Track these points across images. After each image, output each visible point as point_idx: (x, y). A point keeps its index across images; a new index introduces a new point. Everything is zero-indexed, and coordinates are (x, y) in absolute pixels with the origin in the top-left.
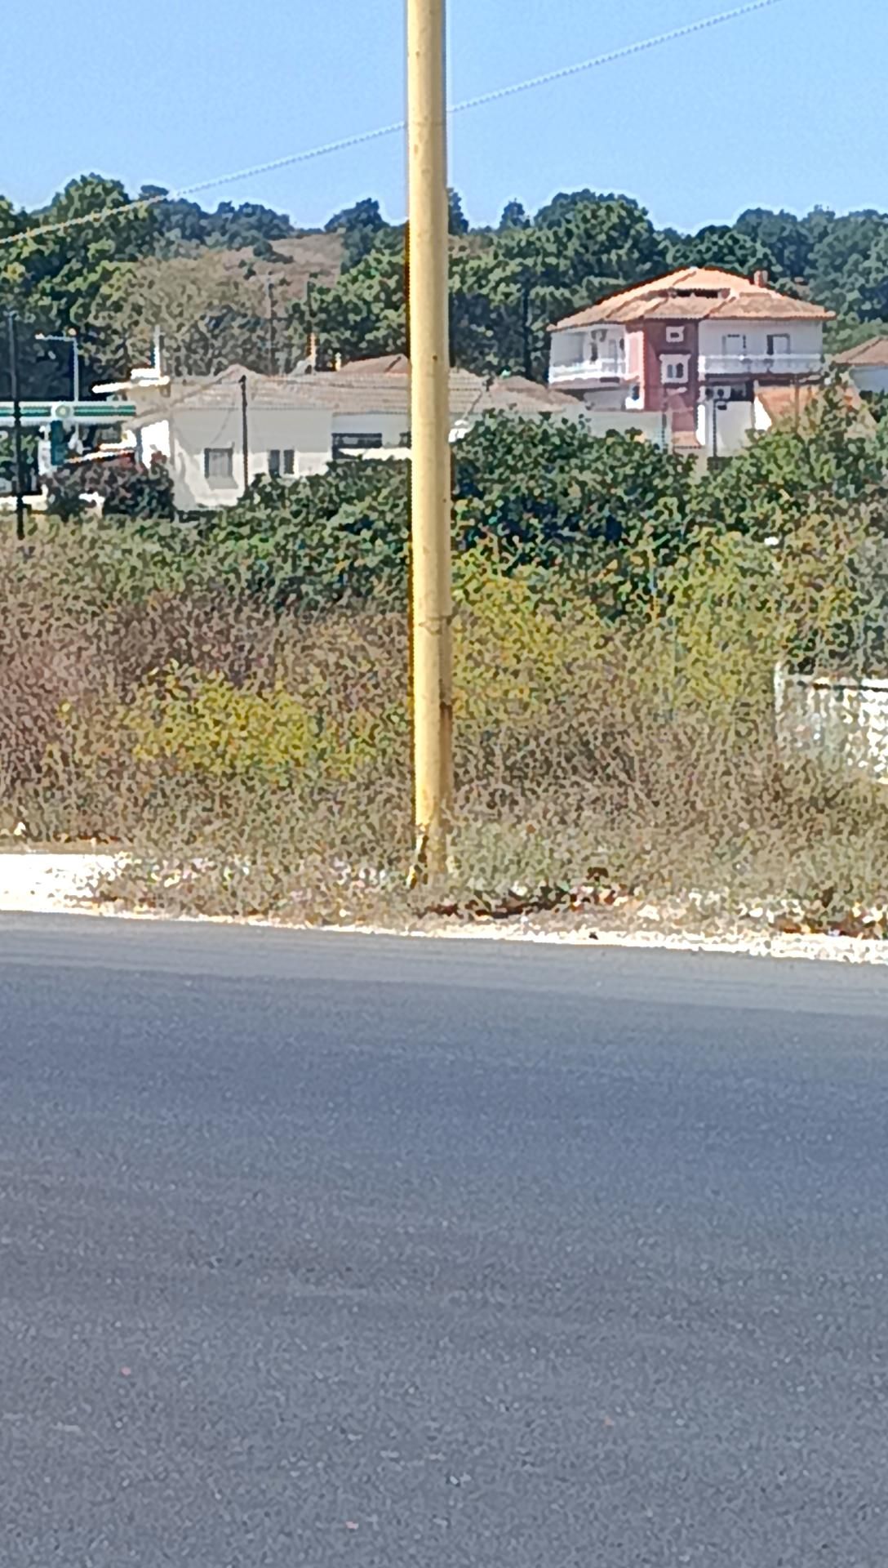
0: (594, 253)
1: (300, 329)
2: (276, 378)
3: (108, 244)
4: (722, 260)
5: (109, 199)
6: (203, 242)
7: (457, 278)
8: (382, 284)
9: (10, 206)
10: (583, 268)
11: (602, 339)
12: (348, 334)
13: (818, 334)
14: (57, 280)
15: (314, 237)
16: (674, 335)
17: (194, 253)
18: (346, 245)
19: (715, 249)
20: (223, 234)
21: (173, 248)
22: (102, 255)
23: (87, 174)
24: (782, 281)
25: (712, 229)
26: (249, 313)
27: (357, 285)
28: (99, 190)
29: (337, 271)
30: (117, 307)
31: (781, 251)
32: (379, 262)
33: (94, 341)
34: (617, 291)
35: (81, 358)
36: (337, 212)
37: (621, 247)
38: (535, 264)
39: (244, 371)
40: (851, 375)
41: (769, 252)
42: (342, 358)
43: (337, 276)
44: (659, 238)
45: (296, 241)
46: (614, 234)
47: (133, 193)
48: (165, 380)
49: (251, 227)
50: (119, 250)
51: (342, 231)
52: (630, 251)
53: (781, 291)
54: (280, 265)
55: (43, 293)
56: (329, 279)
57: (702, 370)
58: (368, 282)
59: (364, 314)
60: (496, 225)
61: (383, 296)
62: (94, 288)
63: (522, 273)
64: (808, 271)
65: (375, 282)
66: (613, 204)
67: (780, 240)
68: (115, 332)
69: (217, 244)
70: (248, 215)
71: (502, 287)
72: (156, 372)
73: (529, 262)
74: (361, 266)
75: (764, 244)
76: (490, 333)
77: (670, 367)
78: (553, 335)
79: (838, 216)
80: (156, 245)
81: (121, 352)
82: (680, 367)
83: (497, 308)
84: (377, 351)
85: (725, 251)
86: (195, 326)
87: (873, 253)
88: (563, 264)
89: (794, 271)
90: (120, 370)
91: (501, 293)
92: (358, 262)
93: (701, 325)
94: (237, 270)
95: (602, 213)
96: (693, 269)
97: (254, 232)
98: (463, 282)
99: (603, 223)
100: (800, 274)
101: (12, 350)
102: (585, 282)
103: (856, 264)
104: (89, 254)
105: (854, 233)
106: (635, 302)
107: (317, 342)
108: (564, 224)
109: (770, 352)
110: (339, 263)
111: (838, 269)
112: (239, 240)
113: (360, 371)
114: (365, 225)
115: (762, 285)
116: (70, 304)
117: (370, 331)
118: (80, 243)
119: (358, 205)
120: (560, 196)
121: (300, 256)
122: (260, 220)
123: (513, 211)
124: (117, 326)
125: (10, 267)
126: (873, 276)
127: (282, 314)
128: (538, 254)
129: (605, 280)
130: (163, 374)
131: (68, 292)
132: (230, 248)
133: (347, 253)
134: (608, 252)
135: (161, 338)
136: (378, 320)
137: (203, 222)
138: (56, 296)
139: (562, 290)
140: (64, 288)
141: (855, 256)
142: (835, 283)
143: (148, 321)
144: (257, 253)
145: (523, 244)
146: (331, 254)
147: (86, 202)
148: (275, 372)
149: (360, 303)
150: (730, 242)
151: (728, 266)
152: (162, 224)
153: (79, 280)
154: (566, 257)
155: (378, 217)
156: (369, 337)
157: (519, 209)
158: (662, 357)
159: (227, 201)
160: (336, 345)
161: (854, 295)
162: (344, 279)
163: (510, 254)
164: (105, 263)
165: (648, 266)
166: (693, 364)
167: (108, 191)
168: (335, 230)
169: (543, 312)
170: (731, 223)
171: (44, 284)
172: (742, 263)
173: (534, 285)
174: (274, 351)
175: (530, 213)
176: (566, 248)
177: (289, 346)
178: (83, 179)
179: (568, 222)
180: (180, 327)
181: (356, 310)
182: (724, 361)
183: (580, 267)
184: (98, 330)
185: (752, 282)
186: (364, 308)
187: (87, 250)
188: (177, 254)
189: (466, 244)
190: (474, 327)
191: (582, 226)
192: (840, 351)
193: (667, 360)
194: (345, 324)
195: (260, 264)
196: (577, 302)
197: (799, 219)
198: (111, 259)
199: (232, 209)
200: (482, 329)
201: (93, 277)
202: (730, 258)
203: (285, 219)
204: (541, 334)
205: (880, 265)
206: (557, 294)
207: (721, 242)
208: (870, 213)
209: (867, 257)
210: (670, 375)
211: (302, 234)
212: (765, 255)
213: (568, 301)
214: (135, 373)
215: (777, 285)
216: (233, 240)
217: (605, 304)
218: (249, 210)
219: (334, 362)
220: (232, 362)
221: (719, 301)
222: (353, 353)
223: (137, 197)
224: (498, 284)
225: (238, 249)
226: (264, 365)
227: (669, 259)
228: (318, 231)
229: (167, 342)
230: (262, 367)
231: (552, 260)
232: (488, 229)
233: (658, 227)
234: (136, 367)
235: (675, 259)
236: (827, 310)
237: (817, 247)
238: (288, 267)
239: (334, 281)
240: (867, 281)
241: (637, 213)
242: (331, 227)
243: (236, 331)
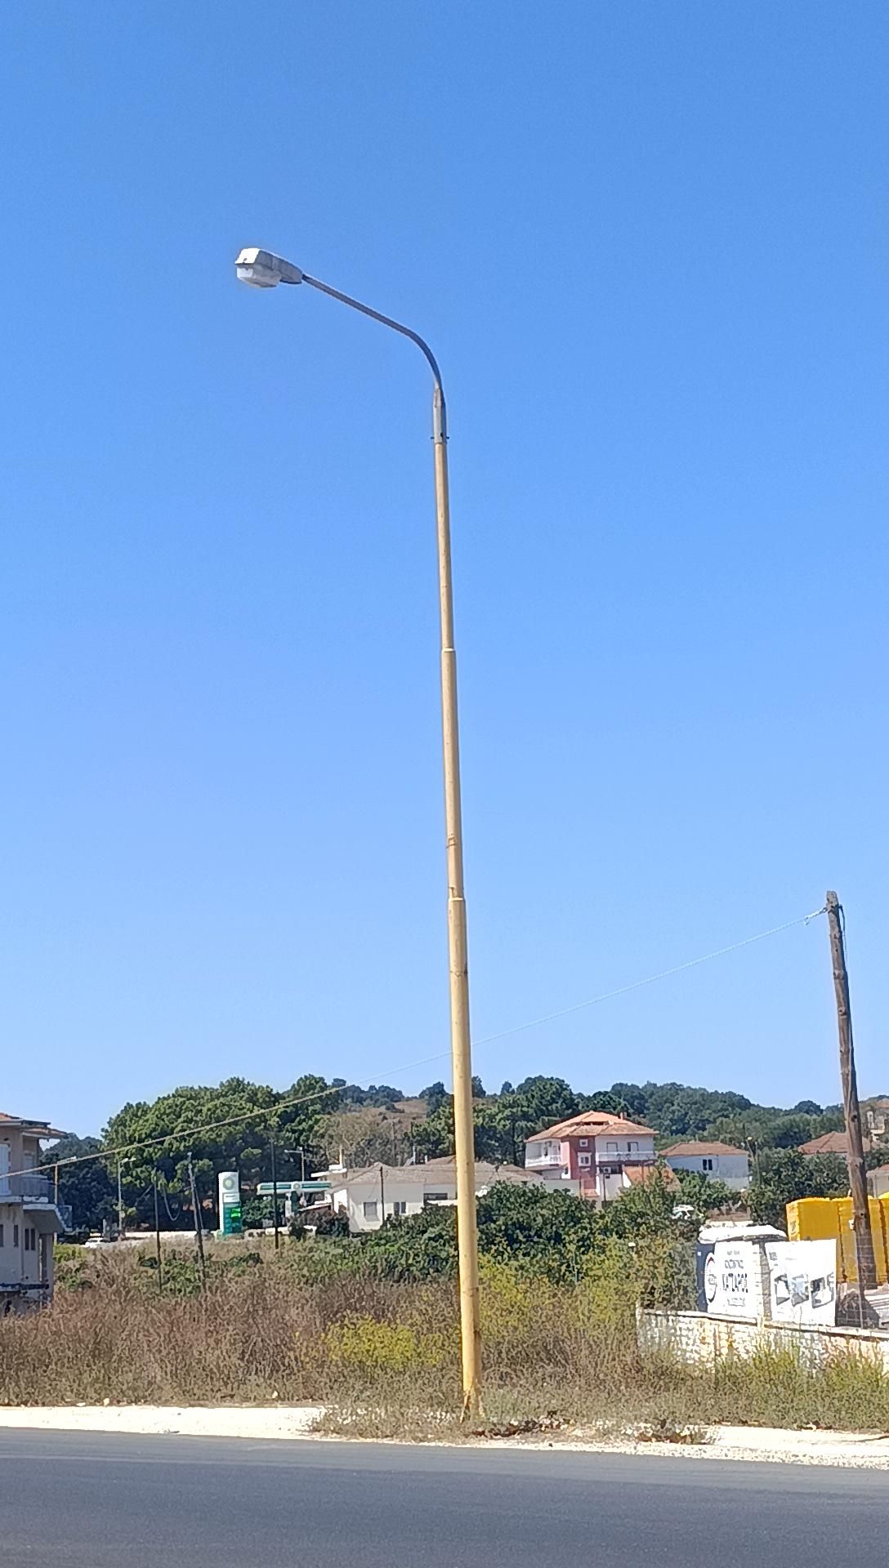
0: (544, 1106)
1: (408, 1144)
2: (396, 1168)
3: (318, 1107)
4: (604, 1108)
5: (318, 1086)
6: (362, 1104)
7: (481, 1118)
8: (445, 1122)
9: (272, 1090)
10: (540, 1112)
11: (550, 1146)
12: (430, 1146)
13: (651, 1142)
14: (293, 1124)
15: (414, 1100)
16: (584, 1143)
17: (358, 1109)
18: (429, 1104)
19: (602, 1102)
20: (372, 1100)
21: (349, 1107)
22: (315, 1112)
23: (307, 1075)
24: (633, 1117)
25: (600, 1093)
26: (384, 1137)
27: (434, 1123)
28: (313, 1082)
29: (425, 1116)
30: (322, 1136)
31: (633, 1102)
32: (444, 1112)
33: (311, 1152)
34: (556, 1123)
35: (305, 1160)
36: (425, 1089)
37: (557, 1103)
38: (517, 1111)
39: (381, 1164)
40: (668, 1161)
41: (626, 1103)
42: (428, 1158)
43: (425, 1119)
44: (575, 1097)
45: (405, 1103)
46: (554, 1096)
47: (329, 1082)
48: (345, 1170)
49: (384, 1096)
50: (323, 1110)
51: (427, 1097)
52: (562, 1105)
53: (633, 1122)
54: (398, 1114)
55: (287, 1131)
56: (420, 1120)
57: (597, 1160)
58: (439, 1121)
59: (437, 1137)
60: (499, 1093)
61: (446, 1128)
62: (311, 1127)
63: (511, 1115)
64: (646, 1112)
65: (443, 1121)
66: (553, 1082)
67: (632, 1097)
68: (321, 1148)
69: (369, 1105)
70: (383, 1091)
71: (502, 1122)
72: (341, 1166)
73: (515, 1110)
74: (436, 1114)
75: (624, 1100)
76: (497, 1144)
77: (582, 1158)
78: (527, 1145)
79: (658, 1085)
80: (340, 1106)
81: (324, 1157)
82: (587, 1158)
83: (500, 1132)
84: (444, 1154)
85: (607, 1103)
86: (358, 1143)
87: (675, 1103)
88: (531, 1111)
89: (639, 1111)
90: (324, 1166)
91: (501, 1125)
92: (435, 1112)
93: (596, 1138)
94: (378, 1117)
95: (548, 1086)
96: (592, 1112)
97: (386, 1099)
98: (484, 1120)
99: (549, 1091)
100: (642, 1113)
101: (273, 1158)
102: (541, 1119)
103: (668, 1108)
104: (309, 1112)
105: (667, 1093)
106: (565, 1128)
107: (416, 1150)
108: (530, 1092)
109: (629, 1150)
110: (426, 1112)
111: (660, 1110)
112: (379, 1103)
113: (437, 1164)
114: (438, 1094)
115: (624, 1119)
116: (301, 1134)
117: (440, 1144)
118: (305, 1107)
119: (434, 1085)
120: (529, 1079)
121: (407, 1110)
122: (388, 1093)
123: (507, 1086)
124: (322, 1145)
125: (272, 1119)
126: (676, 1113)
127: (399, 1137)
128: (518, 1106)
129: (550, 1118)
130: (344, 1167)
131: (299, 1130)
132: (374, 1107)
133: (430, 1108)
134: (551, 1104)
135: (343, 1150)
136: (444, 1139)
137: (362, 1095)
138: (294, 1132)
139: (530, 1123)
140: (296, 1128)
141: (667, 1105)
142: (659, 1117)
143: (336, 1142)
144: (388, 1109)
145: (511, 1102)
146: (422, 1108)
147: (307, 1088)
148: (397, 1165)
149: (436, 1132)
150: (608, 1099)
151: (607, 1110)
152: (343, 1096)
153: (304, 1124)
154: (532, 1108)
155: (443, 1090)
156: (440, 1147)
157: (510, 1086)
158: (579, 1154)
159: (373, 1085)
160: (425, 1152)
161: (667, 1122)
162: (428, 1120)
163: (505, 1106)
164: (316, 1116)
165: (570, 1111)
166: (593, 1157)
167: (317, 1083)
168: (423, 1097)
169: (522, 1133)
170: (609, 1090)
171: (288, 1126)
172: (615, 1108)
173: (517, 1121)
174: (396, 1155)
175: (515, 1087)
176: (532, 1103)
177: (403, 1153)
178: (306, 1077)
179: (533, 1091)
180: (351, 1145)
181: (434, 1135)
182: (607, 1155)
183: (538, 1112)
184: (313, 1147)
185: (619, 1117)
186: (438, 1134)
187: (308, 1110)
188: (350, 1110)
189: (485, 1102)
190: (489, 1141)
191: (539, 1093)
192: (662, 1149)
193: (580, 1155)
194: (428, 1141)
195: (389, 1114)
196: (537, 1129)
197: (641, 1087)
198: (319, 1113)
199: (375, 1089)
200: (493, 1142)
201: (310, 1122)
202: (609, 1106)
203: (400, 1092)
204: (521, 1144)
205: (679, 1108)
206: (528, 1125)
207: (604, 1099)
208: (674, 1084)
209: (673, 1105)
210: (582, 1162)
211: (408, 1099)
212: (625, 1105)
213: (534, 1128)
214: (331, 1167)
215: (631, 1119)
216: (376, 1104)
217: (551, 1129)
218: (382, 1089)
219: (424, 1160)
220: (376, 1161)
221: (604, 1127)
222: (433, 1155)
223: (331, 1084)
224: (500, 1120)
225: (378, 1107)
226: (391, 1162)
227: (580, 1107)
228: (416, 1098)
229: (345, 1152)
230: (390, 1163)
231: (525, 1109)
232: (495, 1095)
233: (575, 1092)
234: (331, 1164)
235: (583, 1107)
236: (655, 1130)
237: (649, 1100)
238: (403, 1114)
239: (423, 1121)
240: (674, 1116)
241: (564, 1087)
242: (422, 1096)
243: (377, 1145)
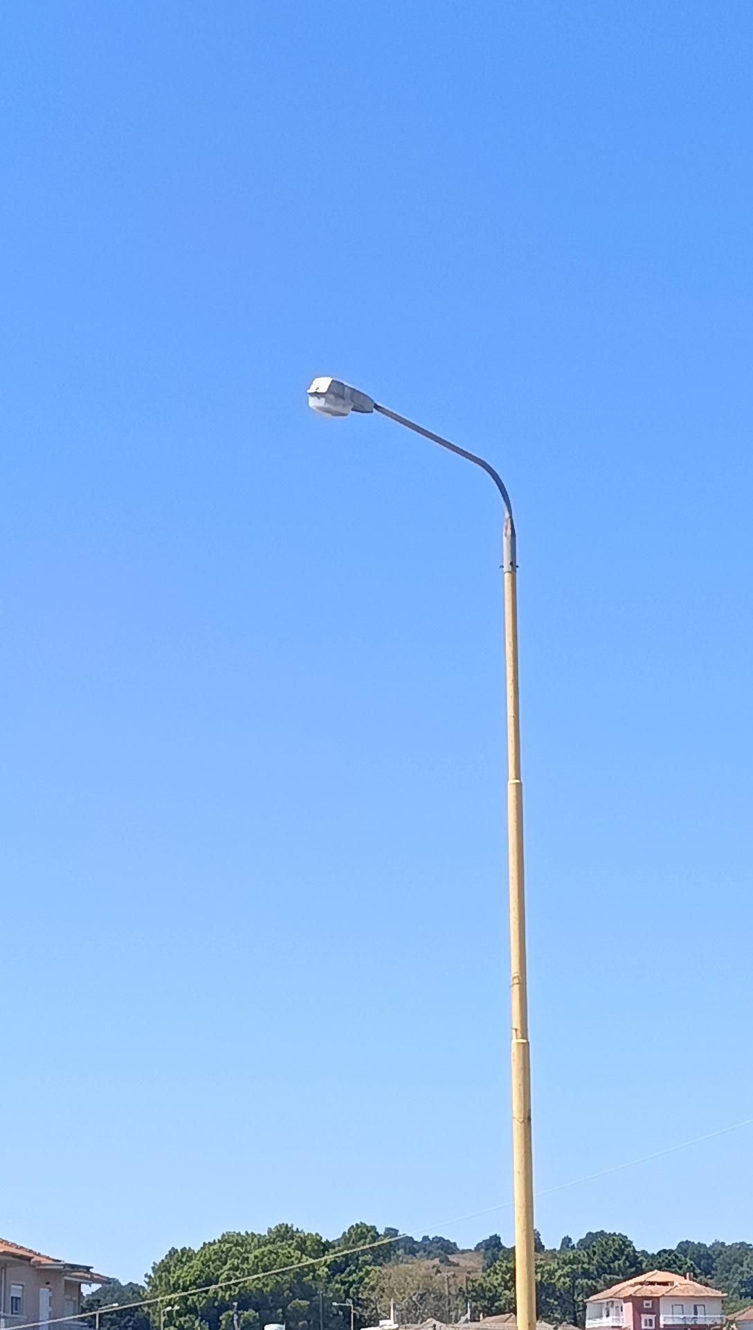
0: (607, 1263)
1: (463, 1301)
2: (451, 1325)
3: (369, 1257)
4: (670, 1267)
5: (369, 1235)
6: (415, 1256)
7: (539, 1275)
8: (502, 1277)
9: (321, 1238)
10: (602, 1270)
11: (612, 1306)
12: (486, 1303)
13: (719, 1305)
14: (343, 1275)
15: (469, 1253)
16: (647, 1305)
17: (410, 1261)
18: (485, 1258)
19: (667, 1261)
20: (425, 1252)
21: (401, 1259)
22: (366, 1263)
23: (359, 1223)
24: (700, 1278)
25: (665, 1251)
26: (438, 1292)
27: (490, 1278)
28: (365, 1230)
29: (480, 1270)
30: (373, 1289)
31: (699, 1262)
32: (500, 1266)
33: (361, 1306)
34: (619, 1282)
35: (355, 1315)
36: (481, 1241)
37: (619, 1260)
38: (578, 1268)
39: (434, 1322)
40: (736, 1326)
41: (692, 1262)
42: (483, 1315)
43: (480, 1273)
44: (639, 1255)
45: (460, 1255)
46: (617, 1254)
47: (381, 1231)
48: (397, 1326)
49: (438, 1248)
50: (373, 1260)
51: (483, 1250)
52: (624, 1263)
53: (700, 1283)
54: (452, 1267)
55: (337, 1282)
56: (476, 1274)
57: (662, 1323)
58: (496, 1277)
59: (494, 1293)
60: (558, 1248)
61: (503, 1283)
62: (362, 1279)
63: (571, 1272)
64: (713, 1272)
65: (499, 1277)
66: (615, 1238)
67: (699, 1256)
68: (372, 1301)
69: (421, 1256)
70: (437, 1243)
71: (562, 1279)
72: (391, 1322)
73: (575, 1267)
74: (492, 1269)
75: (690, 1259)
76: (556, 1303)
77: (646, 1320)
78: (588, 1304)
79: (726, 1245)
80: (392, 1257)
81: (375, 1311)
82: (651, 1320)
83: (559, 1290)
84: (500, 1311)
85: (672, 1262)
86: (411, 1298)
87: (745, 1263)
88: (592, 1268)
89: (706, 1272)
90: (374, 1320)
91: (562, 1282)
92: (491, 1267)
93: (661, 1299)
94: (431, 1270)
95: (610, 1242)
96: (656, 1271)
97: (440, 1251)
98: (542, 1277)
99: (611, 1247)
100: (710, 1273)
101: (321, 1310)
102: (602, 1278)
103: (737, 1269)
104: (360, 1262)
105: (735, 1253)
106: (627, 1288)
107: (471, 1307)
108: (591, 1247)
109: (696, 1313)
110: (481, 1266)
111: (728, 1271)
112: (432, 1255)
113: (492, 1322)
114: (494, 1248)
115: (690, 1279)
116: (350, 1286)
117: (496, 1301)
118: (355, 1257)
119: (490, 1237)
120: (590, 1233)
121: (462, 1263)
122: (442, 1245)
123: (567, 1241)
124: (372, 1298)
125: (321, 1269)
126: (746, 1275)
127: (453, 1292)
128: (579, 1263)
129: (611, 1276)
130: (395, 1323)
131: (349, 1281)
132: (428, 1259)
133: (486, 1262)
134: (613, 1262)
135: (394, 1305)
136: (501, 1296)
137: (415, 1246)
138: (343, 1283)
139: (591, 1281)
140: (346, 1280)
141: (736, 1265)
142: (727, 1278)
143: (388, 1296)
144: (441, 1262)
145: (571, 1258)
146: (477, 1262)
147: (358, 1236)
148: (451, 1323)
149: (492, 1287)
150: (674, 1258)
151: (674, 1270)
152: (395, 1247)
153: (354, 1275)
154: (593, 1265)
155: (500, 1244)
156: (496, 1304)
157: (570, 1239)
158: (642, 1315)
159: (426, 1235)
160: (480, 1308)
161: (736, 1285)
162: (484, 1275)
163: (565, 1262)
164: (367, 1267)
165: (633, 1269)
166: (657, 1319)
167: (369, 1231)
168: (479, 1250)
169: (582, 1292)
170: (674, 1248)
171: (338, 1277)
172: (680, 1268)
173: (577, 1279)
174: (449, 1311)
175: (575, 1241)
176: (593, 1260)
177: (456, 1309)
178: (357, 1224)
179: (594, 1246)
180: (404, 1298)
181: (490, 1290)
182: (672, 1318)
183: (600, 1270)
184: (363, 1300)
185: (686, 1278)
186: (494, 1290)
187: (358, 1260)
188: (402, 1262)
189: (544, 1258)
190: (548, 1299)
191: (601, 1248)
192: (730, 1313)
193: (644, 1317)
194: (484, 1298)
195: (442, 1267)
196: (599, 1288)
197: (708, 1246)
198: (370, 1265)
199: (429, 1239)
200: (552, 1301)
201: (361, 1274)
202: (674, 1265)
203: (455, 1244)
204: (581, 1304)
205: (748, 1269)
206: (589, 1283)
207: (670, 1258)
208: (743, 1244)
209: (742, 1265)
210: (646, 1325)
211: (463, 1252)
212: (692, 1265)
213: (595, 1287)
214: (381, 1322)
215: (698, 1280)
216: (429, 1255)
217: (614, 1288)
218: (437, 1240)
219: (479, 1317)
220: (429, 1317)
221: (669, 1287)
222: (489, 1312)
223: (383, 1234)
224: (560, 1277)
225: (432, 1259)
226: (445, 1318)
227: (644, 1265)
228: (470, 1250)
229: (397, 1306)
230: (444, 1319)
231: (586, 1266)
232: (555, 1250)
233: (638, 1249)
234: (381, 1319)
235: (647, 1266)
236: (723, 1293)
237: (717, 1261)
238: (457, 1268)
239: (479, 1275)
240: (743, 1277)
241: (627, 1243)
242: (477, 1248)
243: (431, 1301)
